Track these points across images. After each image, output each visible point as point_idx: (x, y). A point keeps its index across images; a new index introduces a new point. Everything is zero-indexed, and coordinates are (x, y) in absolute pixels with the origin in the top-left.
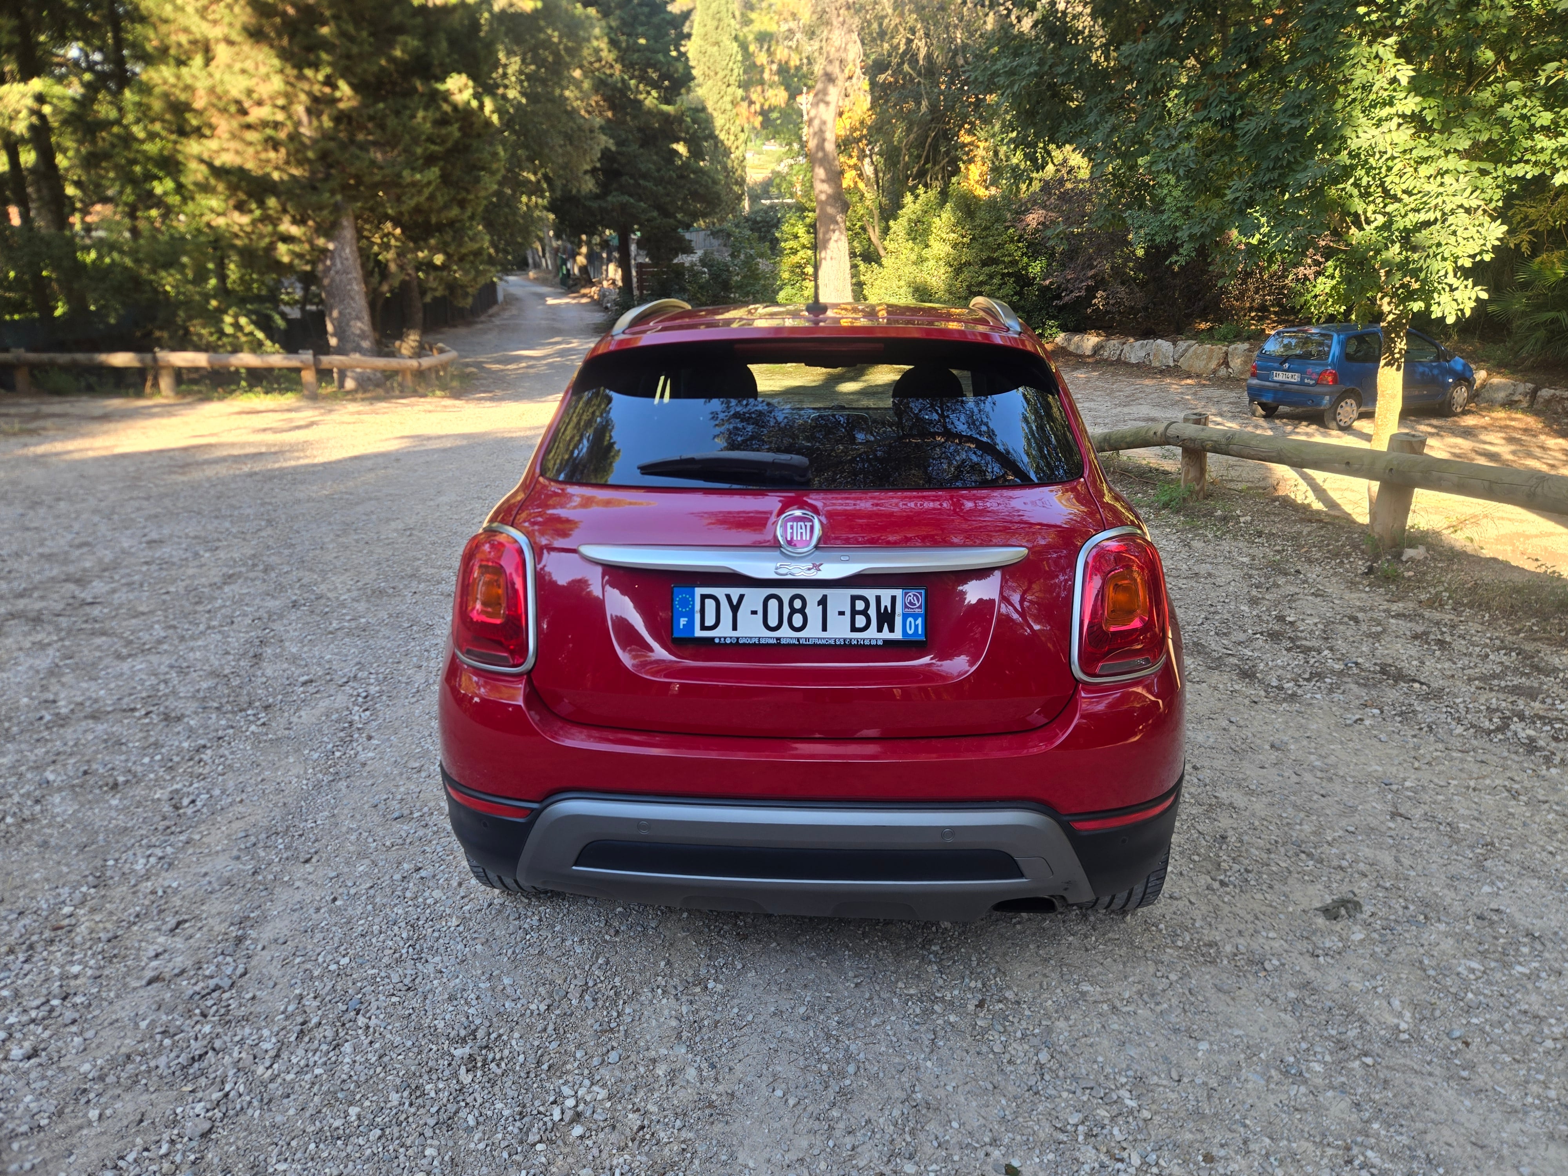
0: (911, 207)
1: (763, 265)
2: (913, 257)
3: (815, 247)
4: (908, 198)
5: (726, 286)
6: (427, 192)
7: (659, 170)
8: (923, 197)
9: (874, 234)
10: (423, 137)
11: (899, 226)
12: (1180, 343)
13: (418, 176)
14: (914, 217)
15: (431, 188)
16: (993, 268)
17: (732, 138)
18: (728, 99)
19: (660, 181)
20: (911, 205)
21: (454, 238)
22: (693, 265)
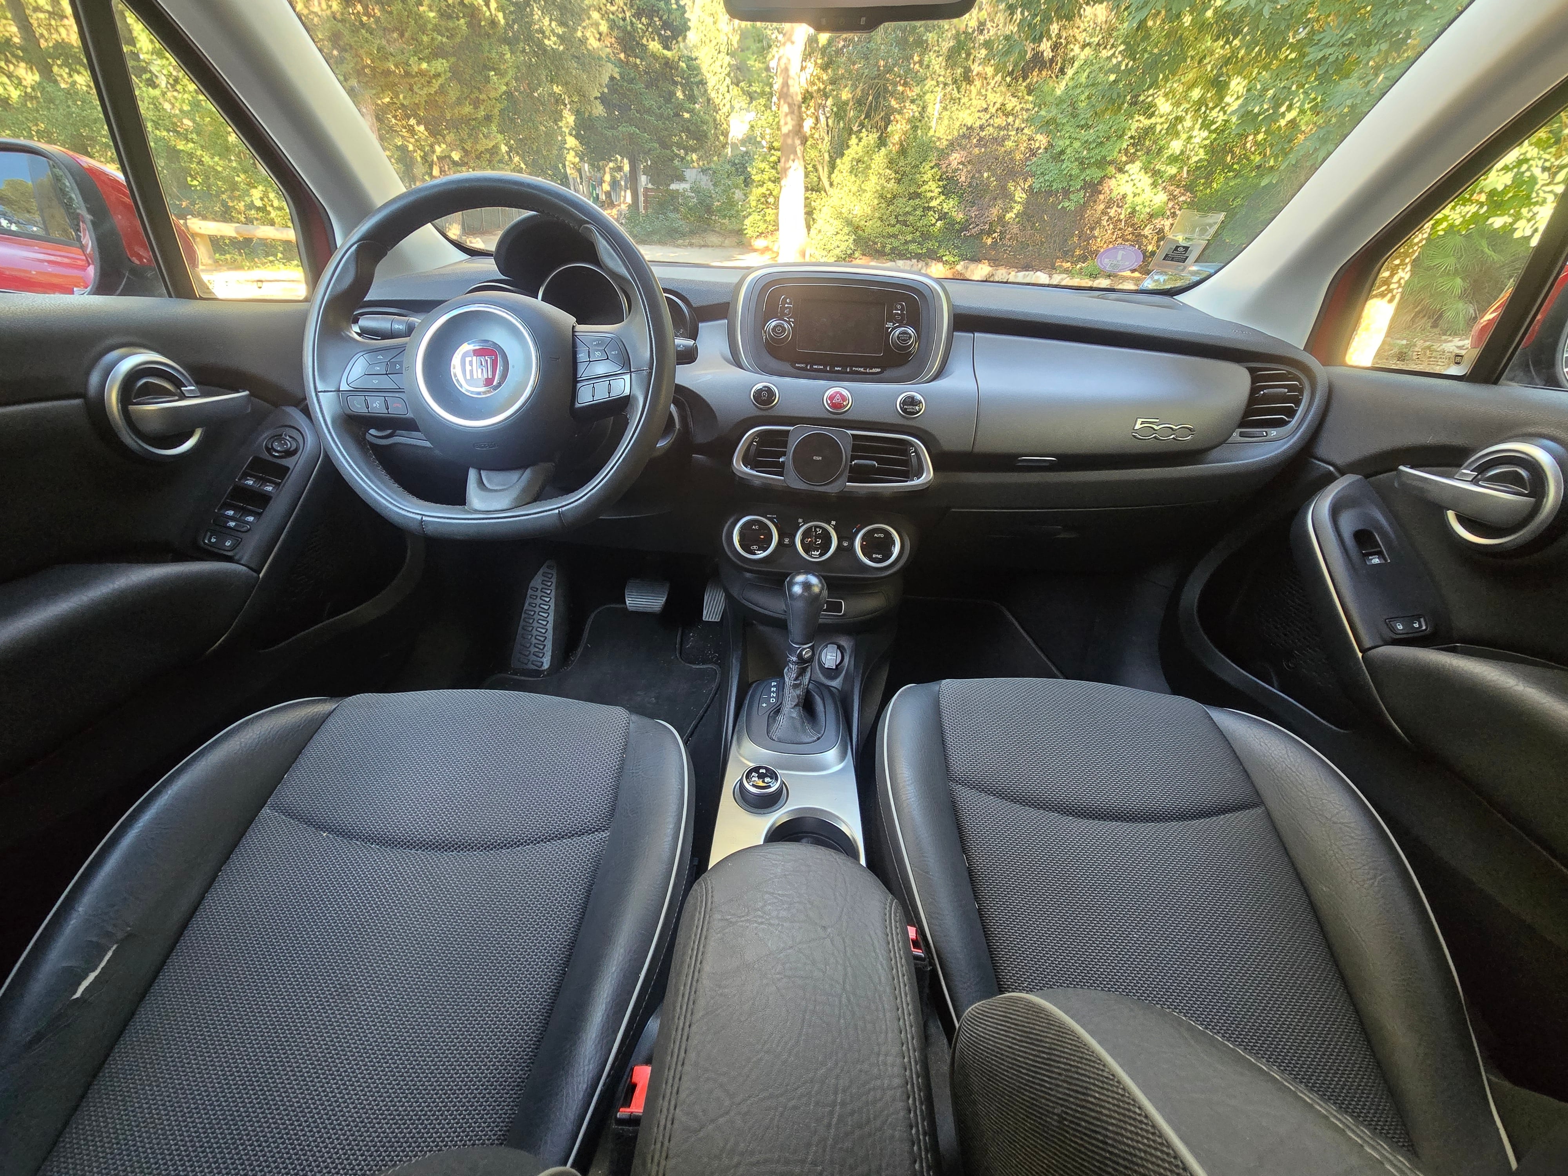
0: (855, 149)
1: (738, 194)
2: (854, 189)
3: (776, 181)
4: (854, 140)
5: (709, 210)
6: (436, 84)
7: (660, 108)
8: (864, 142)
9: (824, 174)
10: (430, 26)
11: (844, 164)
12: (1055, 276)
13: (424, 66)
14: (857, 157)
15: (441, 81)
16: (917, 201)
17: (721, 97)
18: (718, 63)
19: (660, 117)
20: (855, 147)
21: (470, 136)
22: (685, 190)
